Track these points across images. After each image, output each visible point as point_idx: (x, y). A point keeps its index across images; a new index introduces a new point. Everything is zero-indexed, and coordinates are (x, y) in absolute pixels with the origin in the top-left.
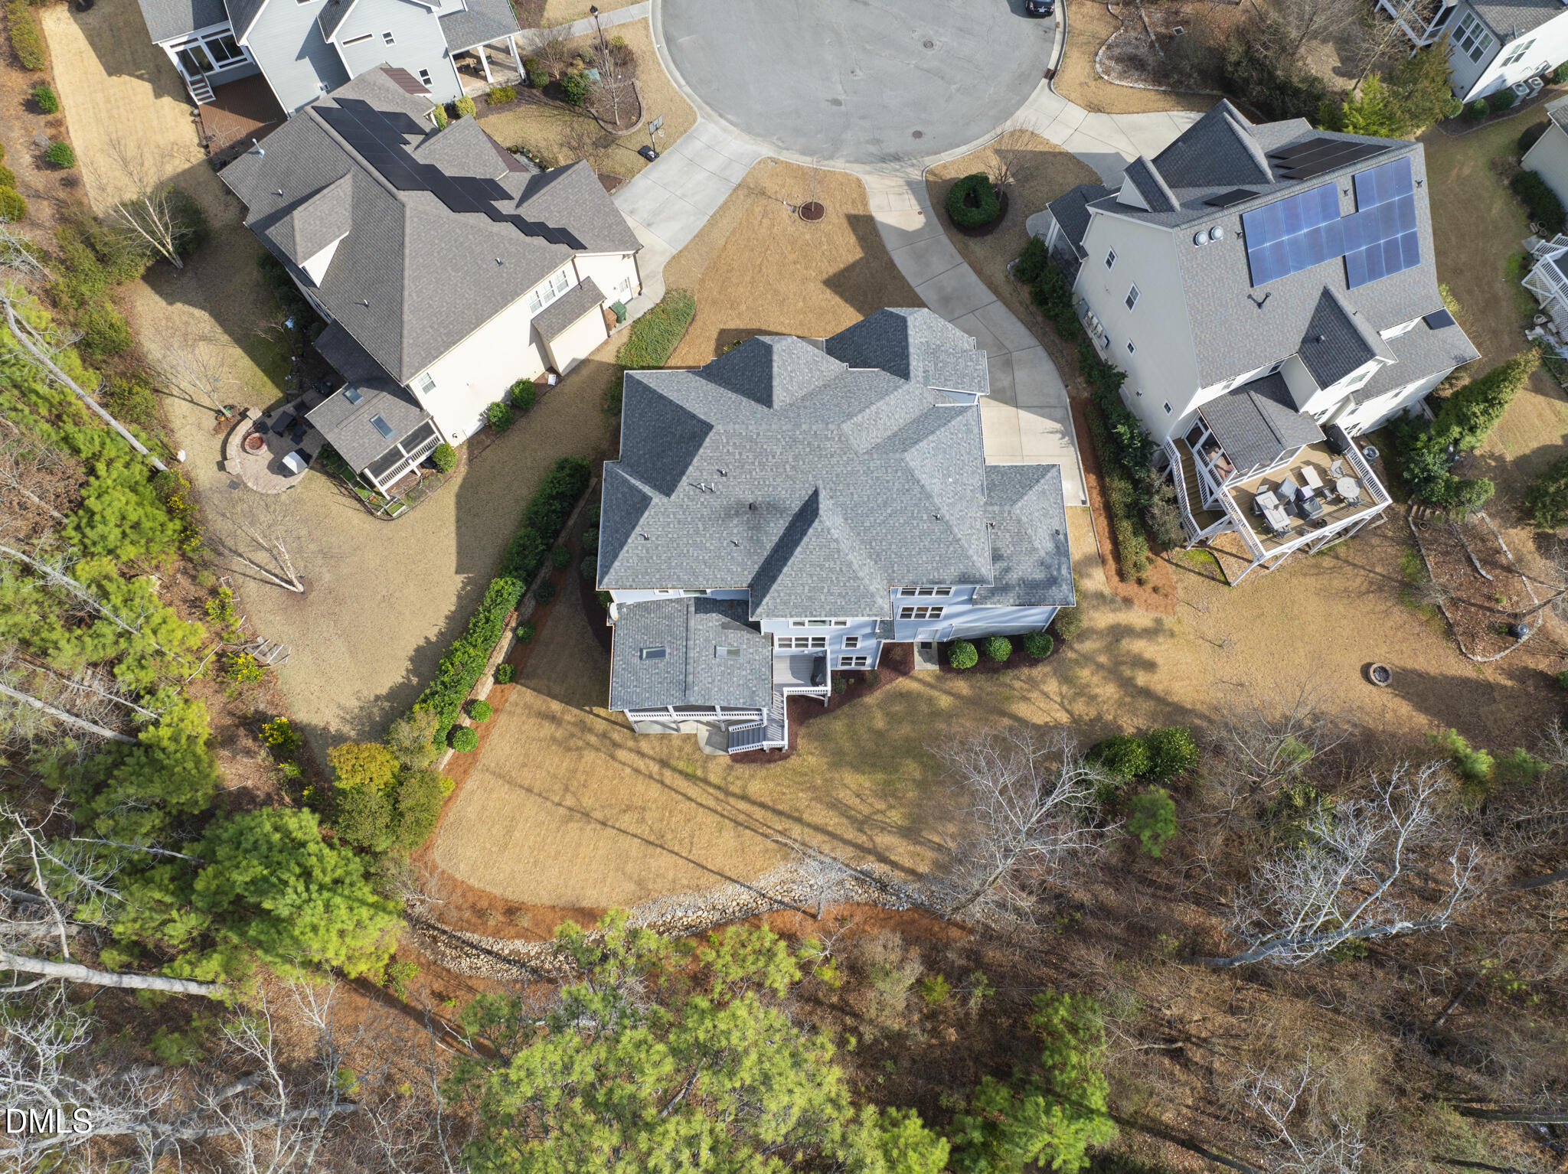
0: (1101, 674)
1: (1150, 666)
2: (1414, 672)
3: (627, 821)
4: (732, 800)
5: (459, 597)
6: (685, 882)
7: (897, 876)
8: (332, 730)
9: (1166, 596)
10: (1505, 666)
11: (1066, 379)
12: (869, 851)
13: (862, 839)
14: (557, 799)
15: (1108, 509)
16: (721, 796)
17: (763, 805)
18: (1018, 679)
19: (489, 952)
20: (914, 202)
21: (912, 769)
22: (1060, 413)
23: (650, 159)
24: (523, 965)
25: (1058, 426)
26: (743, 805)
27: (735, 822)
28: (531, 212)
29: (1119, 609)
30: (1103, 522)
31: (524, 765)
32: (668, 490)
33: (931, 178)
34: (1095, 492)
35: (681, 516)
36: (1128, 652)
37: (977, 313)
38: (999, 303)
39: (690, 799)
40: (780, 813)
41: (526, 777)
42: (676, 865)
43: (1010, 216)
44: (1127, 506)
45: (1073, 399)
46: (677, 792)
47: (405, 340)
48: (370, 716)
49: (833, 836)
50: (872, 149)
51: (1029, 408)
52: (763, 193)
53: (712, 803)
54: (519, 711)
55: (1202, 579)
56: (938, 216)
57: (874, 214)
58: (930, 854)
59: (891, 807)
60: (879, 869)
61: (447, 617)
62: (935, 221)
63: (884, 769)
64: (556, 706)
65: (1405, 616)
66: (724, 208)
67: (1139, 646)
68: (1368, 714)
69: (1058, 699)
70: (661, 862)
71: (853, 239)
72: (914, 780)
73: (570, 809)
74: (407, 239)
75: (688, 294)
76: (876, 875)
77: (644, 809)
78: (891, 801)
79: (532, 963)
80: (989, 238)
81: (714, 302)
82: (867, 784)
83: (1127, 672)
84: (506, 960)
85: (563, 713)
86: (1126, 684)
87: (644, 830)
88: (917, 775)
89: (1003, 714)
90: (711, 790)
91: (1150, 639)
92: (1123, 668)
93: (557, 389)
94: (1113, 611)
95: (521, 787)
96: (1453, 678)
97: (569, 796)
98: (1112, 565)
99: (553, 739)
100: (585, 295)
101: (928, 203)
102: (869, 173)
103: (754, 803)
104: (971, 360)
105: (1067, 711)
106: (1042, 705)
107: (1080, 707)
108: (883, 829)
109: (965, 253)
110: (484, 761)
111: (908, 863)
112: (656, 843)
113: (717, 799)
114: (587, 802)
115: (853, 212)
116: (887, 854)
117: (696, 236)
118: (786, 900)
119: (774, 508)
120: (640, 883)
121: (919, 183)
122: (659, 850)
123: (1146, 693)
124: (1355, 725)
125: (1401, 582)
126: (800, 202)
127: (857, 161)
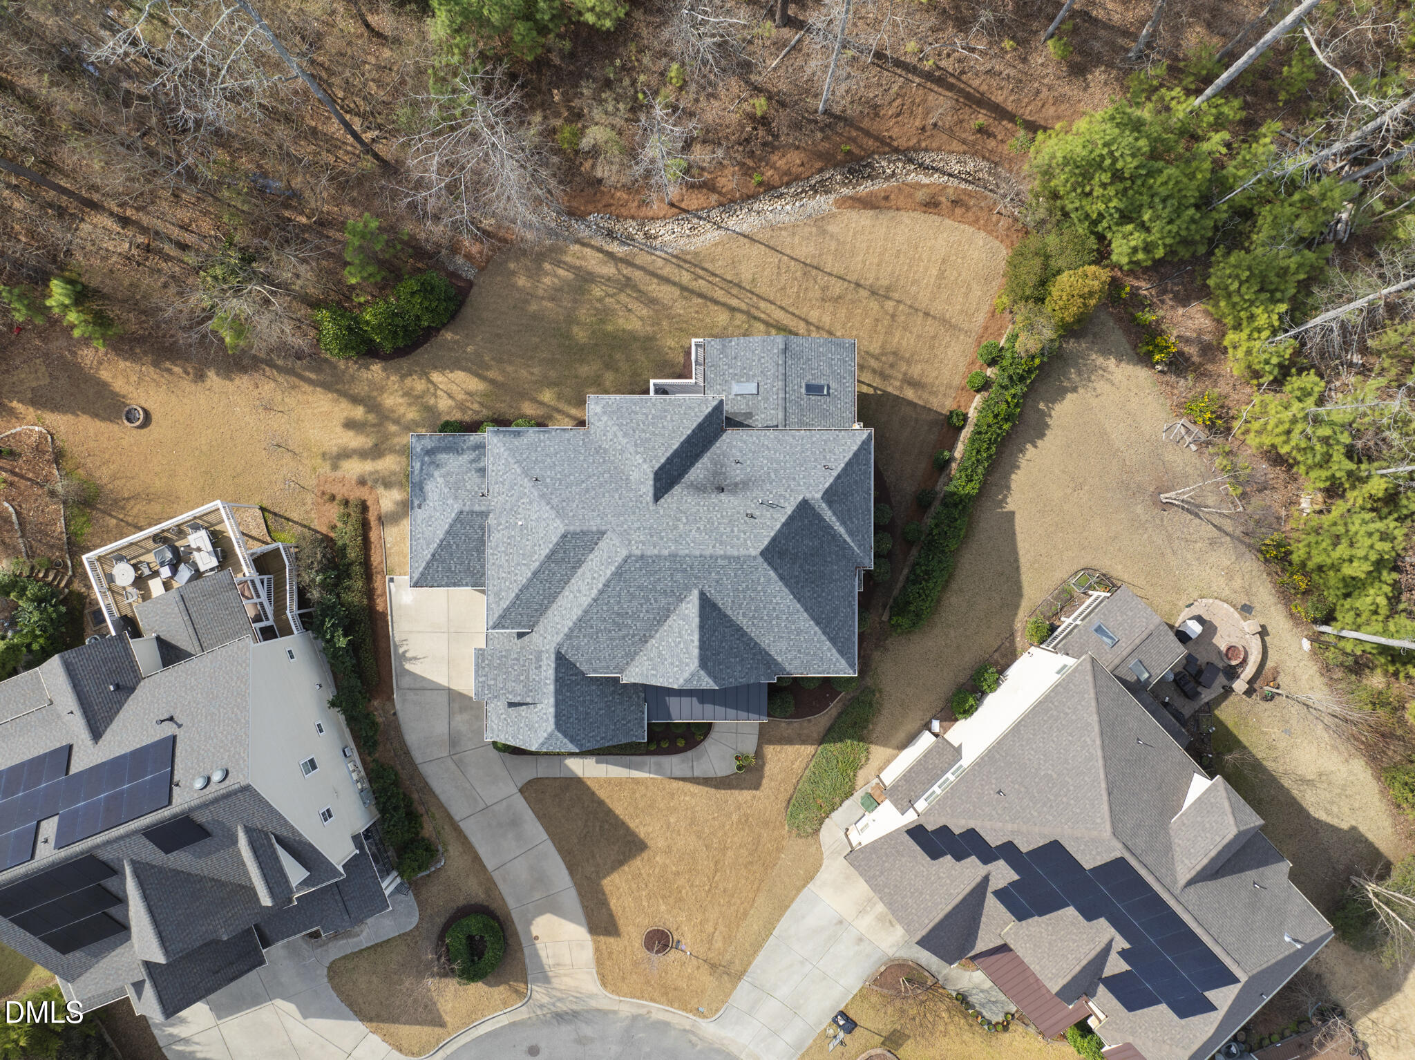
0: (396, 415)
1: (350, 425)
2: (103, 419)
3: (837, 288)
4: (744, 307)
5: (1008, 488)
6: (784, 233)
7: (598, 241)
8: (1113, 360)
9: (323, 493)
10: (14, 420)
11: (394, 724)
12: (621, 260)
13: (627, 271)
14: (901, 307)
15: (368, 575)
16: (753, 311)
17: (716, 302)
18: (475, 411)
19: (950, 175)
20: (542, 953)
21: (580, 334)
22: (406, 682)
23: (842, 1014)
24: (920, 165)
25: (408, 666)
26: (734, 302)
27: (740, 287)
28: (970, 871)
29: (371, 473)
30: (375, 559)
31: (934, 338)
32: (805, 507)
33: (521, 987)
34: (379, 592)
35: (793, 484)
36: (368, 436)
37: (482, 806)
38: (457, 818)
39: (782, 308)
40: (700, 295)
41: (931, 327)
42: (792, 248)
43: (436, 930)
44: (349, 577)
45: (390, 698)
46: (793, 314)
47: (1092, 695)
48: (1079, 373)
49: (653, 274)
50: (587, 1030)
51: (438, 688)
52: (714, 967)
53: (762, 305)
54: (942, 389)
55: (286, 515)
56: (516, 934)
57: (588, 936)
58: (568, 259)
59: (600, 300)
60: (615, 248)
61: (1018, 467)
62: (520, 928)
63: (606, 334)
64: (910, 394)
65: (97, 475)
66: (757, 946)
67: (355, 441)
68: (154, 380)
69: (440, 393)
70: (805, 251)
71: (613, 903)
72: (578, 324)
73: (888, 298)
74: (1105, 798)
75: (795, 831)
76: (616, 243)
77: (823, 300)
78: (599, 306)
79: (913, 167)
80: (462, 902)
81: (766, 824)
82: (621, 321)
83: (371, 418)
84: (936, 170)
85: (901, 388)
86: (372, 406)
87: (823, 280)
88: (575, 329)
89: (492, 382)
90: (763, 316)
91: (345, 449)
92: (375, 421)
93: (929, 715)
94: (377, 472)
95: (934, 318)
96: (65, 412)
97: (891, 311)
98: (372, 517)
99: (909, 362)
100: (903, 794)
101: (526, 952)
102: (591, 996)
103: (724, 305)
104: (489, 686)
105: (432, 383)
106: (455, 387)
107: (419, 385)
108: (609, 279)
109: (490, 885)
110: (970, 340)
111: (588, 251)
112: (811, 267)
113: (758, 308)
114: (874, 305)
115: (611, 940)
116: (606, 259)
117: (787, 907)
118: (696, 221)
119: (699, 488)
120: (824, 232)
121: (535, 981)
122: (808, 262)
123: (355, 400)
124: (169, 371)
125: (93, 507)
126: (673, 955)
127: (604, 1013)
